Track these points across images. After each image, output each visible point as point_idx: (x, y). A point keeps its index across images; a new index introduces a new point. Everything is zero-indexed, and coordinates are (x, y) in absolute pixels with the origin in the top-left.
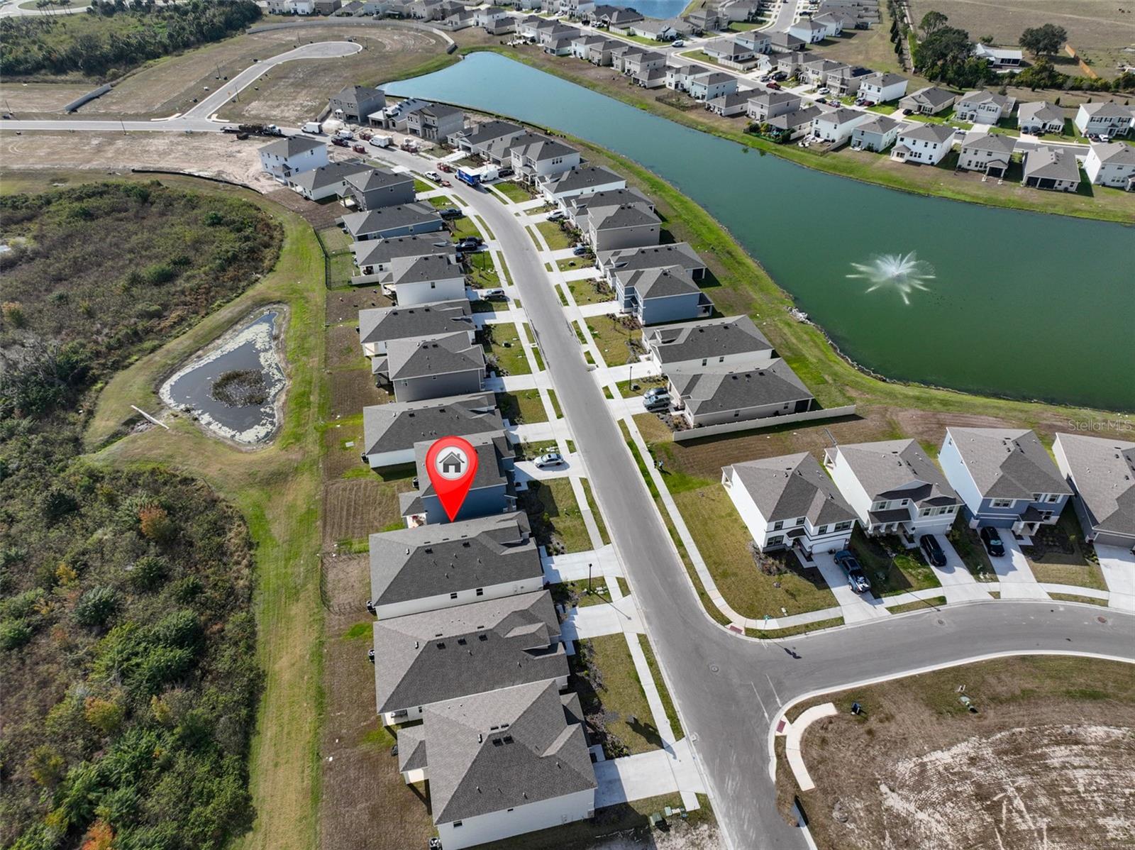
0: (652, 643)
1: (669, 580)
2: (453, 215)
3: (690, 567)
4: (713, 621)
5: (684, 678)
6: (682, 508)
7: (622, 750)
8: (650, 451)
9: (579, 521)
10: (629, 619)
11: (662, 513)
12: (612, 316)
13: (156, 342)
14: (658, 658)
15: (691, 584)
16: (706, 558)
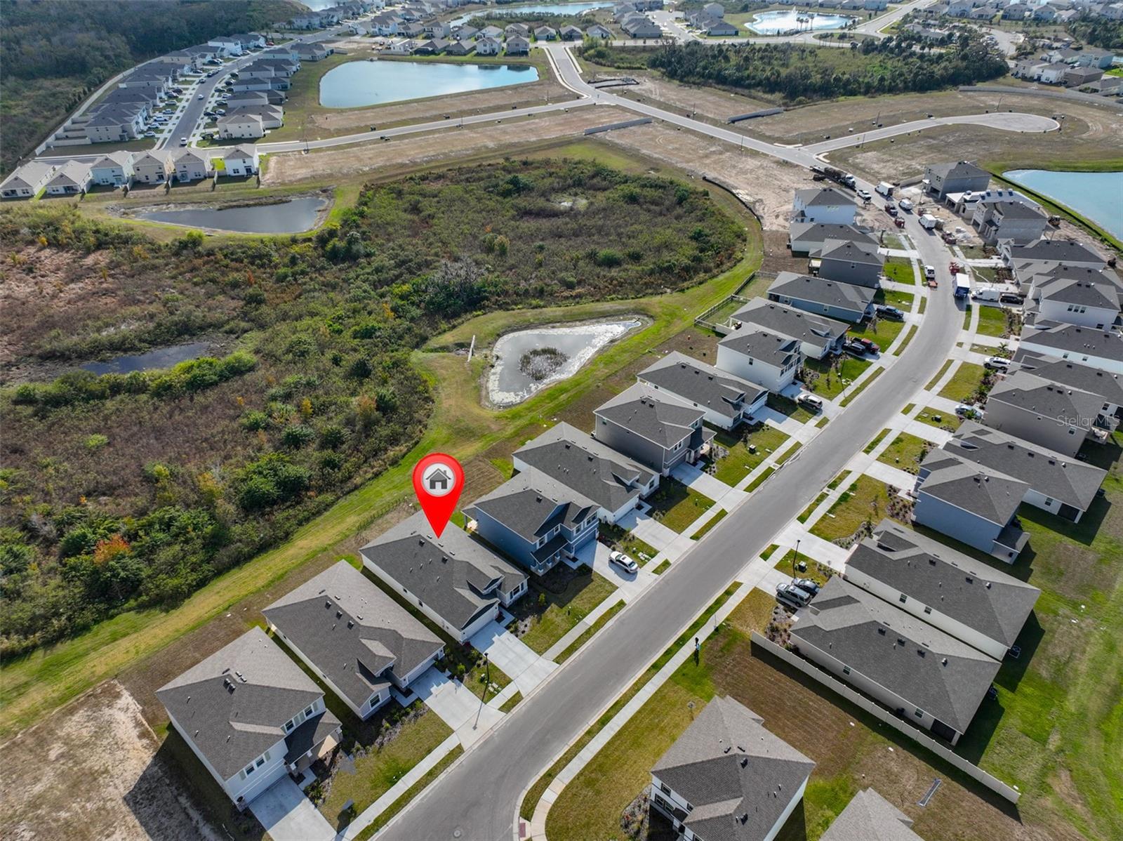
0: (457, 762)
1: (548, 736)
2: (891, 314)
3: (581, 745)
4: (520, 802)
5: (429, 811)
6: (659, 696)
7: (319, 798)
8: (717, 629)
9: (564, 625)
10: (475, 728)
11: (635, 684)
12: (892, 490)
13: (542, 303)
14: (442, 777)
15: (557, 758)
16: (603, 752)
